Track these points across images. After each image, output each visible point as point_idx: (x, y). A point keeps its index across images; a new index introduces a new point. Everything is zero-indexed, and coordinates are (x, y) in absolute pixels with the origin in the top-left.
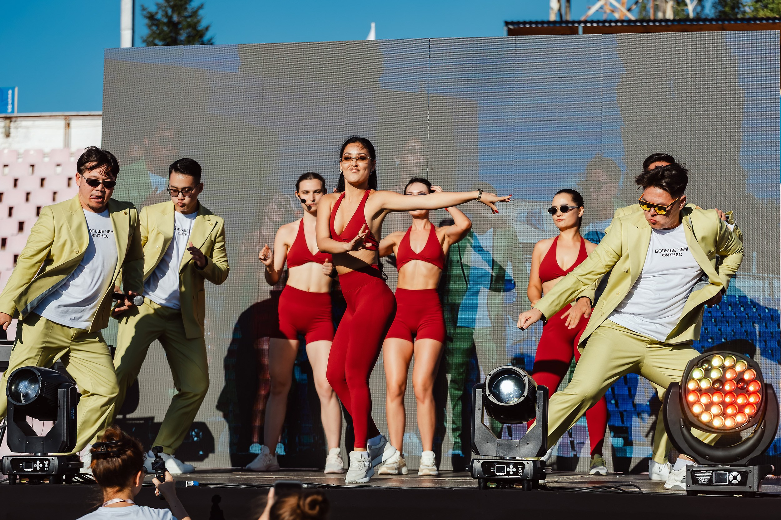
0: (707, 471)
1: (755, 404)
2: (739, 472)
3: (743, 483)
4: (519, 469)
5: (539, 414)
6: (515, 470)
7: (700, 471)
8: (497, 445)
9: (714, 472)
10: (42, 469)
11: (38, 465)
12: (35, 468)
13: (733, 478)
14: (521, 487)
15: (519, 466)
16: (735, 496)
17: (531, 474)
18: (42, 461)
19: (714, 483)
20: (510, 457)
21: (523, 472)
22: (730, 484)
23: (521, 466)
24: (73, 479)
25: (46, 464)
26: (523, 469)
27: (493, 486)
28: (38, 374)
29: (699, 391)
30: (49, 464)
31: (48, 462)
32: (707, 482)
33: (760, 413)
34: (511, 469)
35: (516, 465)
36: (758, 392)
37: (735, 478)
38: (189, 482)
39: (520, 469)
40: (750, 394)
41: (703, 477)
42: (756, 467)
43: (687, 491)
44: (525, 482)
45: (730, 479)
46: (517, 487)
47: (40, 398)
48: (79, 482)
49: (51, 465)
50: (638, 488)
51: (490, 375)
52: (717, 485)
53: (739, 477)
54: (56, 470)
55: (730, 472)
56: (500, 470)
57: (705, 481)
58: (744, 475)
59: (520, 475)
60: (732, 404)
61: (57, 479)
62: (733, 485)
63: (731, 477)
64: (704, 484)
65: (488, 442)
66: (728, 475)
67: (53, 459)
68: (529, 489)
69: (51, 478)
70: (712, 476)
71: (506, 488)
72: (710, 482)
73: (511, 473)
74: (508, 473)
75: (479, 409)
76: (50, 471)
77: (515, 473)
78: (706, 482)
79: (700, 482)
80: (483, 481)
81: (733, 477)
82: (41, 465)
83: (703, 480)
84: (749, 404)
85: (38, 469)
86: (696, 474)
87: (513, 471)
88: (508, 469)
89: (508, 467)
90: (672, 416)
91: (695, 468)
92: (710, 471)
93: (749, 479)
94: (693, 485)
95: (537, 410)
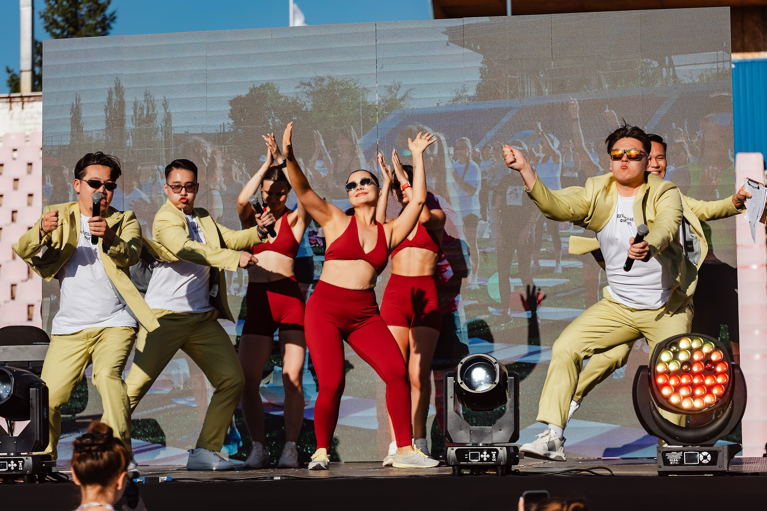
0: (677, 452)
1: (724, 384)
2: (709, 452)
3: (713, 462)
5: (510, 400)
6: (488, 456)
7: (670, 452)
8: (470, 431)
9: (685, 453)
10: (16, 468)
11: (12, 465)
12: (9, 468)
14: (495, 473)
15: (492, 452)
16: (705, 475)
17: (505, 460)
18: (16, 461)
19: (685, 463)
20: (483, 444)
21: (496, 458)
22: (701, 463)
23: (494, 452)
24: (46, 479)
25: (21, 464)
26: (497, 455)
27: (467, 473)
28: (10, 374)
29: (668, 374)
30: (23, 464)
31: (22, 462)
32: (678, 462)
33: (728, 393)
34: (485, 456)
35: (489, 451)
36: (725, 373)
38: (162, 478)
39: (494, 455)
40: (717, 374)
41: (674, 458)
43: (659, 472)
44: (499, 467)
46: (491, 473)
47: (12, 397)
48: (51, 481)
49: (25, 464)
50: (609, 470)
52: (688, 465)
54: (30, 469)
55: (700, 452)
56: (474, 456)
57: (676, 462)
58: (714, 454)
59: (494, 461)
60: (701, 385)
61: (31, 478)
62: (703, 464)
63: (701, 457)
64: (675, 465)
65: (461, 430)
66: (698, 455)
67: (27, 459)
68: (503, 475)
69: (26, 477)
70: (682, 457)
71: (480, 474)
72: (681, 462)
73: (485, 459)
74: (482, 459)
75: (451, 397)
76: (24, 470)
77: (489, 459)
79: (671, 463)
80: (458, 467)
81: (704, 457)
82: (15, 465)
83: (674, 461)
84: (717, 385)
85: (13, 468)
86: (667, 455)
87: (487, 458)
88: (482, 455)
89: (482, 453)
90: (641, 399)
91: (666, 450)
92: (681, 451)
93: (719, 458)
94: (664, 466)
95: (508, 396)
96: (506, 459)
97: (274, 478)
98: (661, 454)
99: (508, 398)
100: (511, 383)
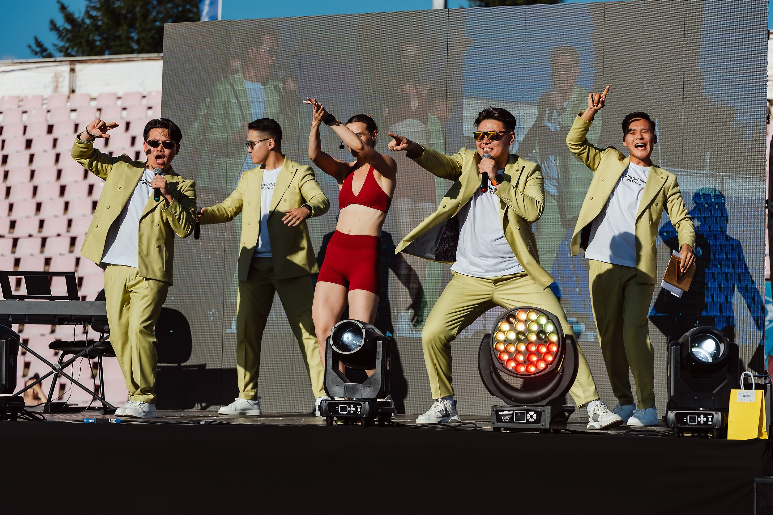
0: (509, 411)
1: (554, 352)
2: (536, 412)
3: (538, 421)
5: (378, 361)
7: (503, 411)
8: (345, 387)
9: (515, 412)
14: (360, 424)
15: (358, 406)
16: (533, 432)
19: (515, 421)
20: (356, 399)
21: (361, 411)
22: (528, 422)
23: (359, 406)
26: (361, 408)
27: (340, 423)
29: (507, 342)
33: (556, 361)
35: (355, 405)
36: (556, 342)
37: (531, 417)
38: (111, 419)
39: (359, 408)
40: (551, 344)
41: (506, 416)
42: (549, 407)
43: (492, 428)
44: (364, 419)
45: (527, 417)
46: (358, 424)
52: (517, 423)
53: (535, 416)
55: (528, 412)
56: (343, 409)
57: (507, 420)
58: (539, 414)
59: (359, 414)
60: (536, 352)
62: (530, 422)
64: (506, 422)
65: (337, 385)
66: (526, 414)
68: (366, 426)
70: (513, 415)
71: (352, 425)
72: (512, 419)
73: (352, 412)
74: (349, 412)
77: (355, 412)
78: (508, 421)
79: (503, 421)
80: (330, 419)
81: (531, 416)
86: (500, 413)
87: (353, 410)
88: (349, 408)
89: (349, 406)
90: (483, 363)
91: (499, 408)
92: (512, 410)
93: (543, 417)
94: (497, 423)
95: (377, 358)
96: (368, 412)
97: (200, 423)
98: (494, 412)
99: (377, 359)
100: (380, 346)
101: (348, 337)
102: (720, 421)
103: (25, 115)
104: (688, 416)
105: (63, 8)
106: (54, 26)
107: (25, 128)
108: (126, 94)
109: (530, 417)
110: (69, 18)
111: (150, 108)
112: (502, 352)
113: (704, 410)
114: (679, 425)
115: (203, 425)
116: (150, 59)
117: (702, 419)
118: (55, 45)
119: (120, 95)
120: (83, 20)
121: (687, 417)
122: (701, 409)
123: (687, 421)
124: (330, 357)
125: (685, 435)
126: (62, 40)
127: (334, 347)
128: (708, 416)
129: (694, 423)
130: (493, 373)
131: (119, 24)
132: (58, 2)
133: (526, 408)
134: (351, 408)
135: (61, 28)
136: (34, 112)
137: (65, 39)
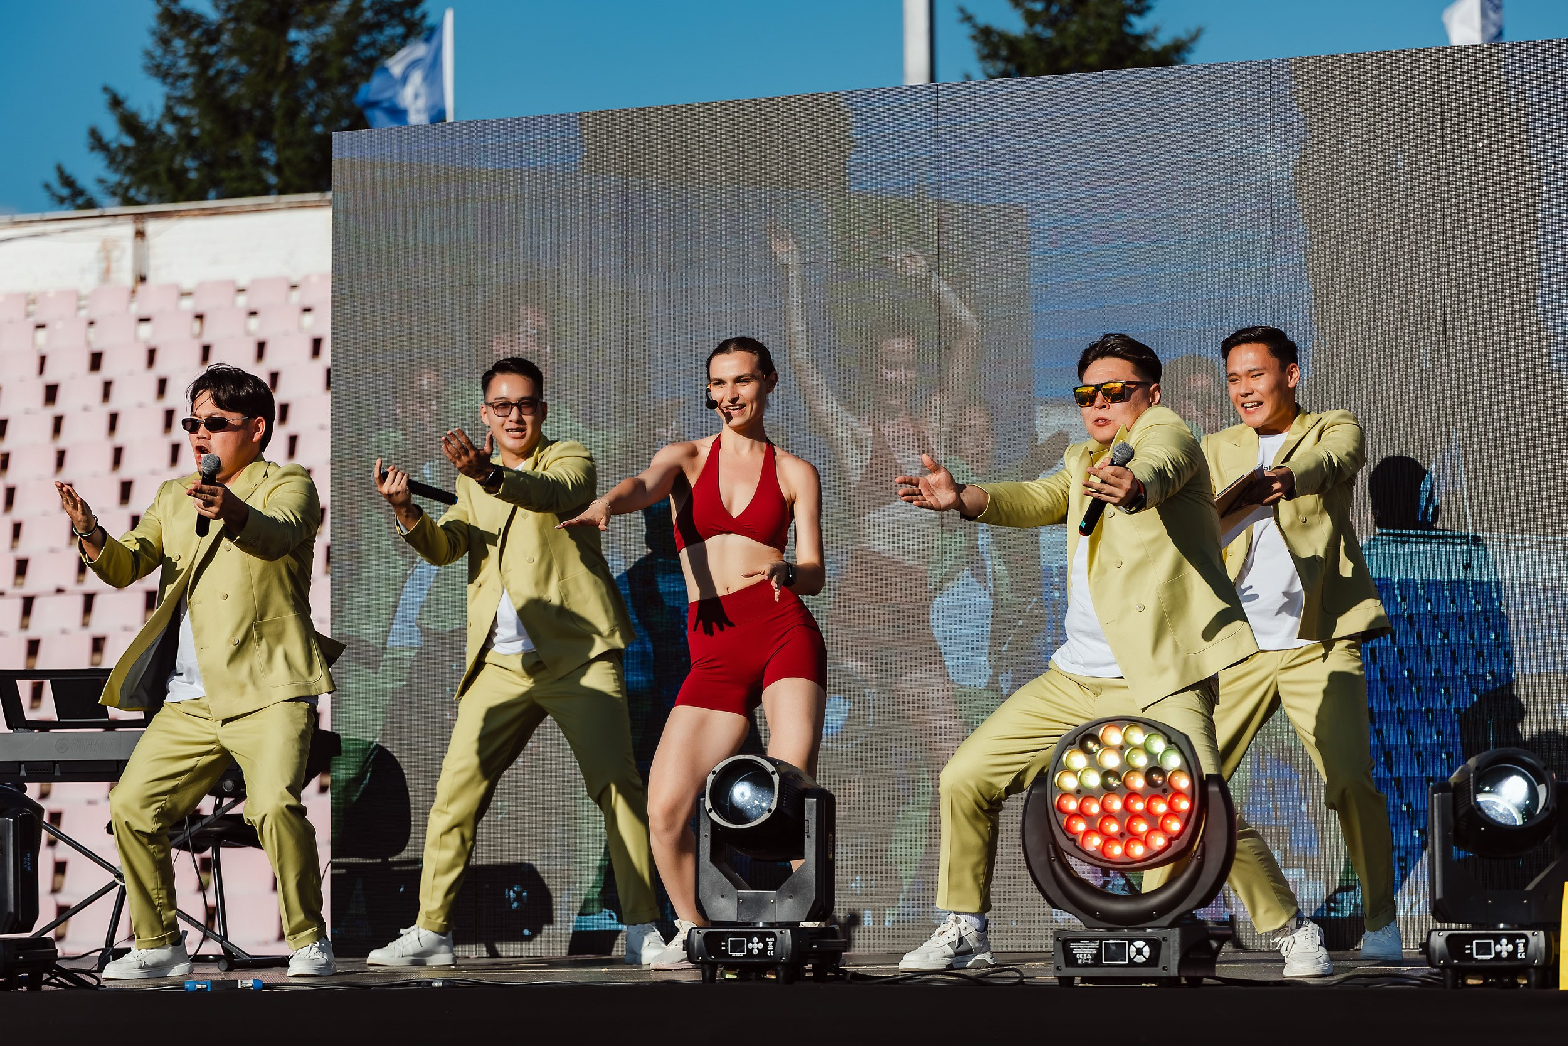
0: (1091, 940)
1: (1185, 813)
2: (1148, 941)
3: (1152, 961)
4: (768, 945)
6: (761, 946)
7: (1078, 940)
8: (739, 899)
9: (1104, 942)
13: (1137, 952)
14: (777, 977)
15: (768, 939)
16: (1143, 985)
17: (787, 954)
19: (1104, 962)
21: (775, 949)
22: (1132, 963)
23: (771, 939)
26: (775, 944)
27: (731, 977)
29: (1082, 793)
32: (1092, 960)
33: (1188, 831)
34: (756, 946)
35: (762, 938)
36: (1188, 791)
37: (1139, 952)
38: (243, 982)
39: (770, 943)
40: (1177, 795)
41: (1084, 951)
42: (1176, 931)
43: (1057, 978)
44: (782, 967)
45: (1131, 953)
46: (769, 977)
51: (714, 772)
52: (1109, 965)
53: (1147, 951)
55: (1131, 942)
56: (737, 946)
57: (1087, 959)
58: (1155, 945)
59: (771, 956)
60: (1146, 814)
62: (1136, 964)
63: (1133, 951)
64: (1086, 965)
65: (722, 896)
66: (1127, 946)
68: (787, 980)
70: (1099, 950)
71: (756, 980)
72: (1097, 958)
73: (757, 952)
74: (750, 952)
77: (763, 952)
78: (1089, 961)
79: (1079, 962)
80: (710, 967)
81: (1137, 950)
83: (1085, 958)
86: (1073, 945)
87: (758, 949)
88: (750, 944)
89: (750, 941)
90: (1032, 841)
91: (1070, 936)
92: (1097, 940)
93: (1163, 952)
94: (1067, 966)
95: (806, 835)
96: (790, 952)
97: (433, 984)
98: (1059, 945)
99: (806, 837)
100: (811, 810)
101: (742, 793)
102: (1543, 950)
103: (41, 333)
104: (1475, 942)
105: (116, 102)
106: (97, 142)
107: (43, 359)
108: (255, 282)
109: (1135, 954)
110: (130, 123)
111: (307, 310)
112: (1072, 815)
113: (1508, 926)
114: (1456, 961)
115: (440, 987)
116: (303, 206)
117: (1504, 947)
118: (101, 181)
119: (242, 283)
120: (159, 126)
121: (1472, 945)
122: (1502, 926)
123: (1472, 953)
124: (706, 836)
125: (1470, 982)
126: (116, 170)
127: (713, 815)
128: (1518, 941)
129: (1488, 957)
130: (1054, 860)
131: (235, 132)
132: (106, 89)
133: (1126, 933)
134: (753, 943)
135: (114, 145)
136: (59, 325)
137: (123, 168)
